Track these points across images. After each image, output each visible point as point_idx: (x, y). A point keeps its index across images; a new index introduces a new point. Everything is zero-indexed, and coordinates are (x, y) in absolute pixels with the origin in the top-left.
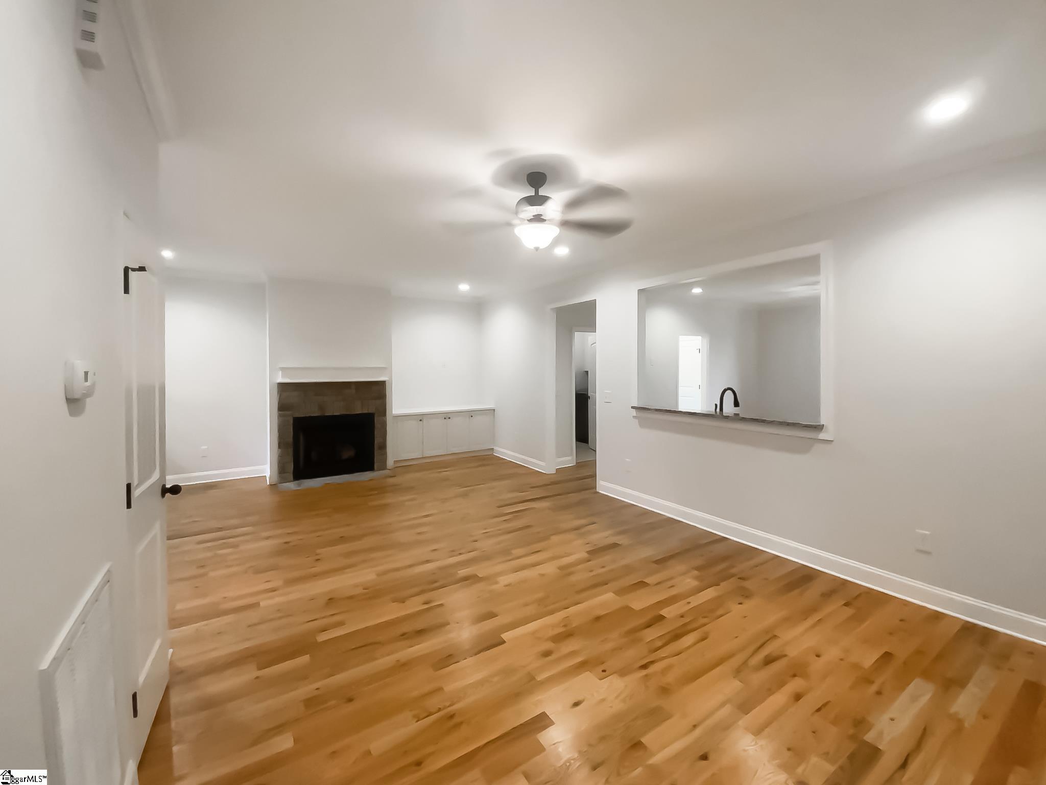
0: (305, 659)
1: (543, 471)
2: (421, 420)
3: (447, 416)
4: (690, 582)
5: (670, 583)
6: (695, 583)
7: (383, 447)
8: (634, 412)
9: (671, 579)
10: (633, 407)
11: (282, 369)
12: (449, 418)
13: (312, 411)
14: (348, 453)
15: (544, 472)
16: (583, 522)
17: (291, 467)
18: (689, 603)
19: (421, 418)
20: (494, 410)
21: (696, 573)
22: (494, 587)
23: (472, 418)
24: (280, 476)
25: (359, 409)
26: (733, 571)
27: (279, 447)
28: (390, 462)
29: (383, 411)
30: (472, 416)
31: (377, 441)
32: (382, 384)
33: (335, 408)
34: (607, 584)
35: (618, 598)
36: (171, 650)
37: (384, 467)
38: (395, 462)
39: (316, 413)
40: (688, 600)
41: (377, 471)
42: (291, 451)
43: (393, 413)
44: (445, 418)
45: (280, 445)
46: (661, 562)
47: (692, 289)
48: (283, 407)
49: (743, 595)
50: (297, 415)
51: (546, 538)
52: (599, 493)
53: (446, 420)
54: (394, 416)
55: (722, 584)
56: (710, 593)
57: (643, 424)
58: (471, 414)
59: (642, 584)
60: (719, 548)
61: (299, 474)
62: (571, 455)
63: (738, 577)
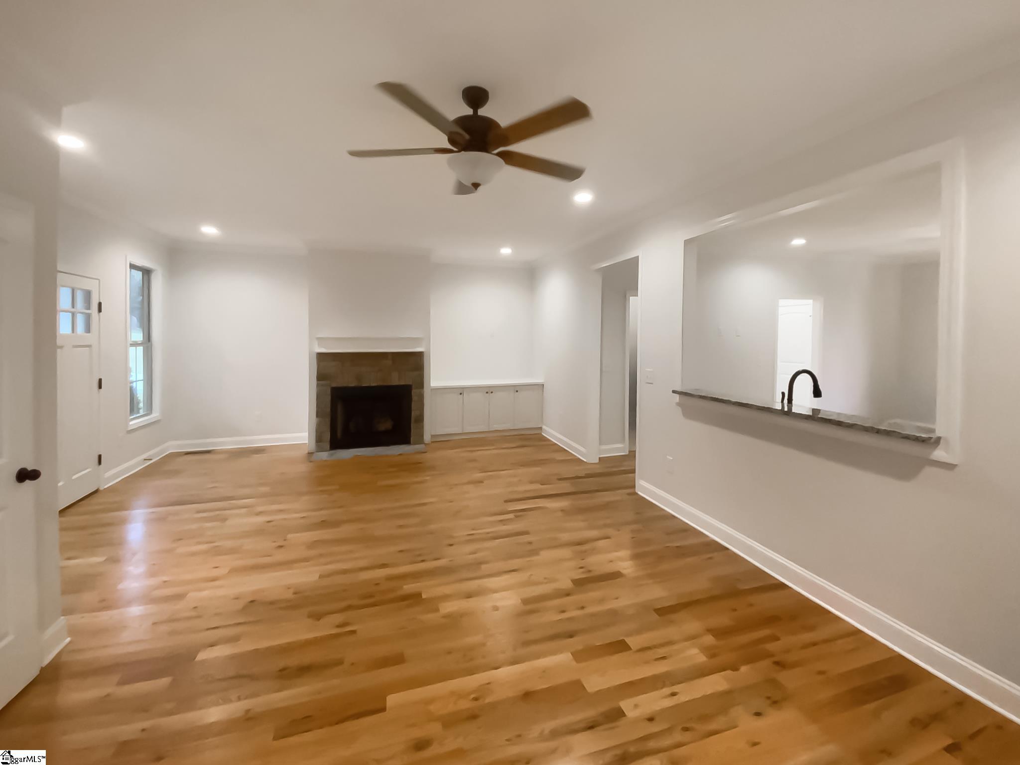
0: (165, 681)
1: (583, 459)
2: (461, 394)
3: (489, 390)
4: (694, 655)
5: (661, 652)
6: (702, 658)
7: (420, 419)
8: (677, 397)
9: (670, 643)
10: (674, 392)
11: (318, 339)
12: (492, 392)
13: (348, 381)
14: (385, 425)
15: (585, 460)
16: (594, 533)
17: (328, 436)
18: (674, 694)
19: (462, 391)
20: (543, 385)
21: (709, 639)
22: (430, 616)
23: (517, 393)
24: (316, 445)
25: (395, 380)
26: (771, 647)
27: (317, 416)
28: (427, 438)
29: (421, 384)
30: (517, 391)
31: (414, 414)
32: (420, 354)
33: (372, 380)
34: (571, 636)
35: (574, 663)
36: (68, 639)
37: (420, 440)
38: (433, 436)
39: (353, 384)
40: (676, 688)
41: (413, 445)
42: (328, 421)
43: (432, 385)
44: (487, 393)
45: (318, 415)
46: (665, 612)
47: (792, 240)
48: (321, 377)
49: (769, 698)
50: (334, 385)
51: (535, 552)
52: (637, 494)
53: (488, 394)
54: (431, 390)
55: (744, 669)
56: (715, 683)
57: (688, 413)
58: (516, 389)
59: (620, 646)
60: (766, 602)
61: (336, 444)
62: (623, 441)
63: (776, 659)
